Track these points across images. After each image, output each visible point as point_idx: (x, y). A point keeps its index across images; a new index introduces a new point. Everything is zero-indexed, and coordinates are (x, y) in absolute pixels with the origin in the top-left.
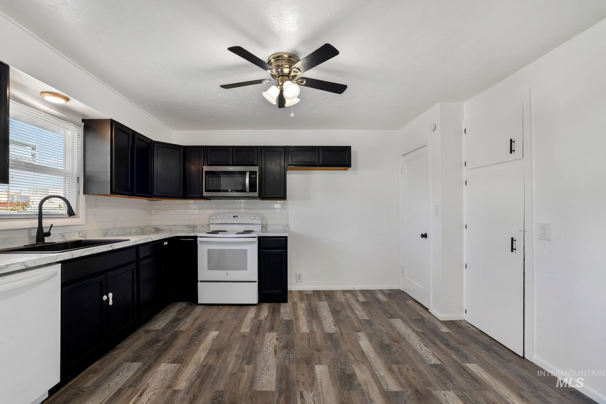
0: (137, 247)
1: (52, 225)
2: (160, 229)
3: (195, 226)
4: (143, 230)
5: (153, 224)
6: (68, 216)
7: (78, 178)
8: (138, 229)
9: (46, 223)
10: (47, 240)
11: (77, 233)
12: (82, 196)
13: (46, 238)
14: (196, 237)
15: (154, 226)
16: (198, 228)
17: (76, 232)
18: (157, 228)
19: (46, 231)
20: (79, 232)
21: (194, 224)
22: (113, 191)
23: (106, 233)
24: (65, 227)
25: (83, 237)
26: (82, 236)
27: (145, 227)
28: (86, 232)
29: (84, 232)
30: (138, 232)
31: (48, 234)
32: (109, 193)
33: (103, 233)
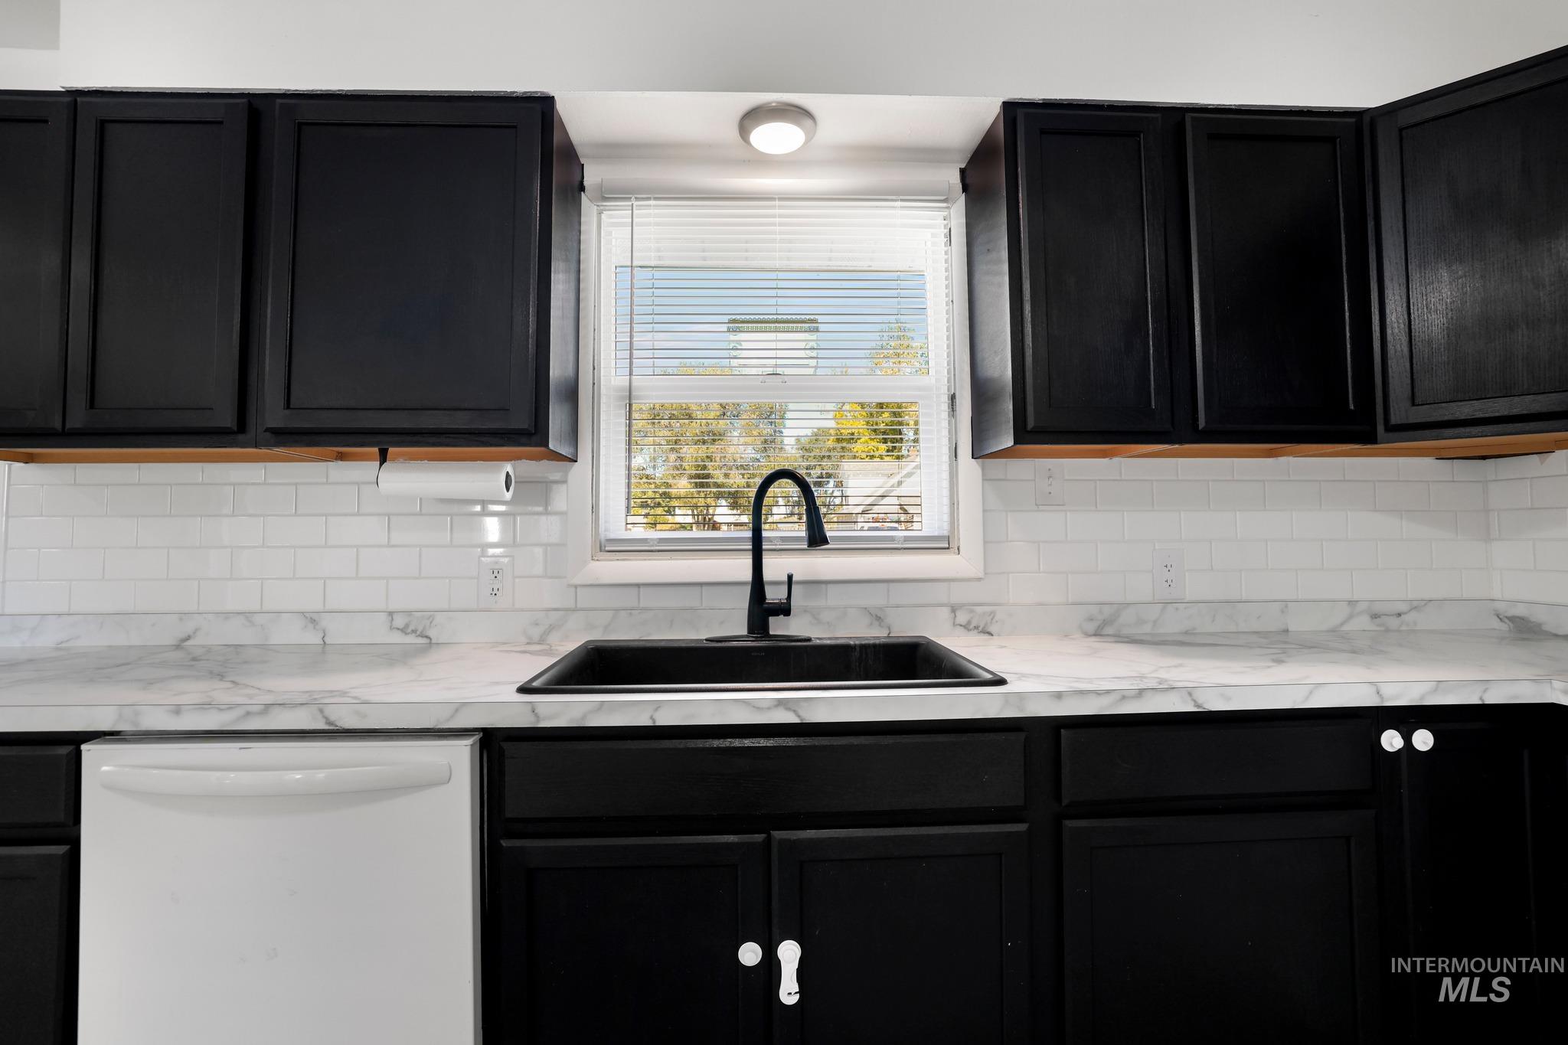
1: (790, 577)
2: (1548, 628)
4: (1393, 623)
5: (1495, 595)
6: (806, 547)
7: (953, 398)
8: (1351, 617)
11: (945, 612)
12: (968, 465)
13: (771, 619)
15: (1501, 606)
17: (936, 605)
19: (774, 595)
20: (954, 610)
23: (1105, 623)
24: (891, 585)
25: (976, 628)
26: (969, 622)
27: (1418, 606)
28: (988, 609)
29: (979, 609)
30: (1346, 628)
33: (1091, 619)
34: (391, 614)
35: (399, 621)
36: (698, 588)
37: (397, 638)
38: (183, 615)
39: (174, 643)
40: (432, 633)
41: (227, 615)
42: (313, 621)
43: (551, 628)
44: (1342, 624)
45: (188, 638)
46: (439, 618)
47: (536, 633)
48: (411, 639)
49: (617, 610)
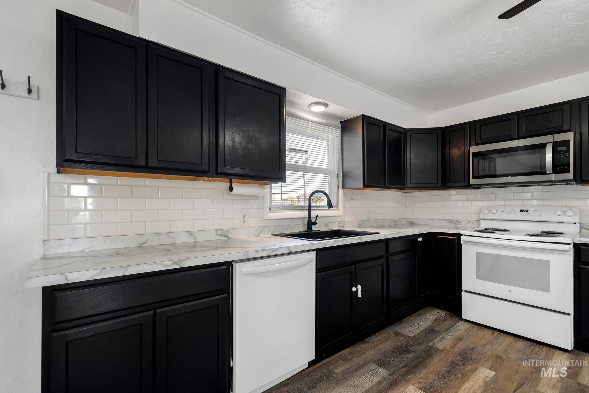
0: (387, 242)
1: (317, 216)
2: (415, 223)
3: (458, 222)
4: (396, 223)
5: (407, 217)
6: (328, 208)
7: (338, 175)
8: (392, 222)
9: (314, 213)
10: (314, 228)
12: (341, 191)
13: (312, 226)
14: (459, 236)
15: (408, 219)
16: (461, 223)
17: (336, 222)
18: (411, 221)
19: (313, 220)
20: (338, 223)
21: (456, 219)
22: (366, 184)
23: (361, 225)
24: (328, 218)
26: (341, 226)
27: (399, 220)
28: (344, 222)
29: (342, 223)
30: (391, 224)
31: (315, 223)
32: (362, 186)
33: (359, 224)
34: (217, 230)
35: (219, 233)
36: (292, 219)
37: (219, 238)
38: (141, 235)
39: (138, 246)
40: (229, 235)
41: (159, 234)
42: (191, 234)
43: (261, 232)
44: (390, 224)
45: (144, 243)
46: (231, 231)
47: (257, 233)
48: (223, 238)
49: (276, 226)
